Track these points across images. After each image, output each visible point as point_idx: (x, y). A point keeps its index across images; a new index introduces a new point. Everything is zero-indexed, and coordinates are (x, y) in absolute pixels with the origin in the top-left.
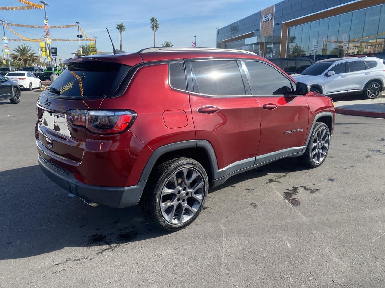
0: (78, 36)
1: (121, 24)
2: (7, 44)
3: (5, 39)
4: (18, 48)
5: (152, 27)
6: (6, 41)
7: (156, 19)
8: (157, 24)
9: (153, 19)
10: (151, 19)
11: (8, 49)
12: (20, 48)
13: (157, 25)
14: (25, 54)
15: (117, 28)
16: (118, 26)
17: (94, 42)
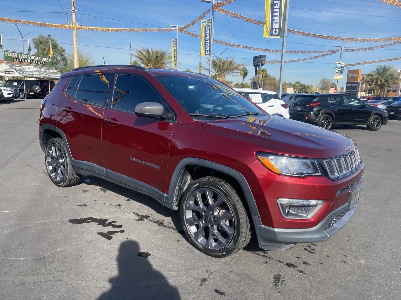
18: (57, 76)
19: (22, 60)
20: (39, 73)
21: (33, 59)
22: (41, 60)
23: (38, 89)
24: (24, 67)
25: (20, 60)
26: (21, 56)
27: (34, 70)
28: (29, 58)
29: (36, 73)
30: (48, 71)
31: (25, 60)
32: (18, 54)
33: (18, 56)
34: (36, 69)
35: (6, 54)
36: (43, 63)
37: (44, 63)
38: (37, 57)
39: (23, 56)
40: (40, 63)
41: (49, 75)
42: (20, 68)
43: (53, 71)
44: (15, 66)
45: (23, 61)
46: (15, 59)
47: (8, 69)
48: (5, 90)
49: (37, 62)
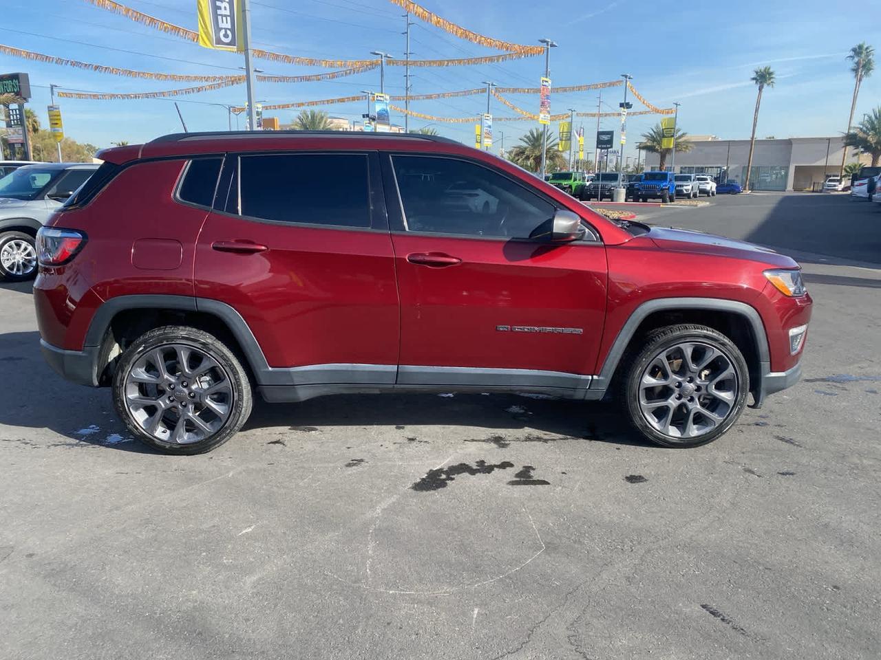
0: (622, 105)
1: (765, 70)
2: (490, 127)
3: (488, 118)
4: (529, 134)
5: (853, 70)
6: (490, 123)
7: (867, 48)
8: (869, 60)
9: (860, 47)
10: (854, 50)
11: (490, 138)
12: (532, 134)
13: (870, 63)
14: (539, 145)
15: (753, 79)
16: (757, 73)
17: (673, 115)
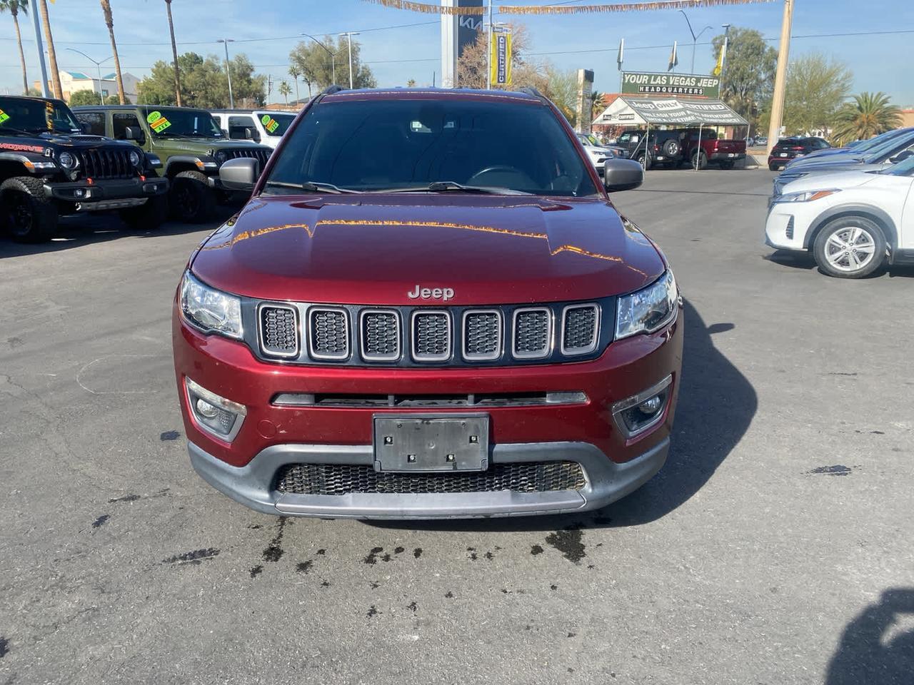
18: (722, 119)
19: (655, 88)
20: (683, 113)
21: (679, 85)
22: (696, 85)
23: (674, 149)
24: (655, 103)
25: (653, 90)
26: (655, 80)
27: (676, 108)
28: (671, 83)
29: (677, 115)
30: (706, 107)
31: (661, 88)
32: (650, 76)
33: (649, 80)
34: (680, 106)
35: (627, 78)
36: (698, 91)
37: (701, 90)
38: (688, 79)
39: (658, 81)
40: (693, 91)
41: (703, 118)
42: (649, 105)
43: (718, 106)
44: (640, 103)
45: (658, 89)
46: (642, 89)
47: (622, 110)
48: (595, 153)
49: (686, 89)
